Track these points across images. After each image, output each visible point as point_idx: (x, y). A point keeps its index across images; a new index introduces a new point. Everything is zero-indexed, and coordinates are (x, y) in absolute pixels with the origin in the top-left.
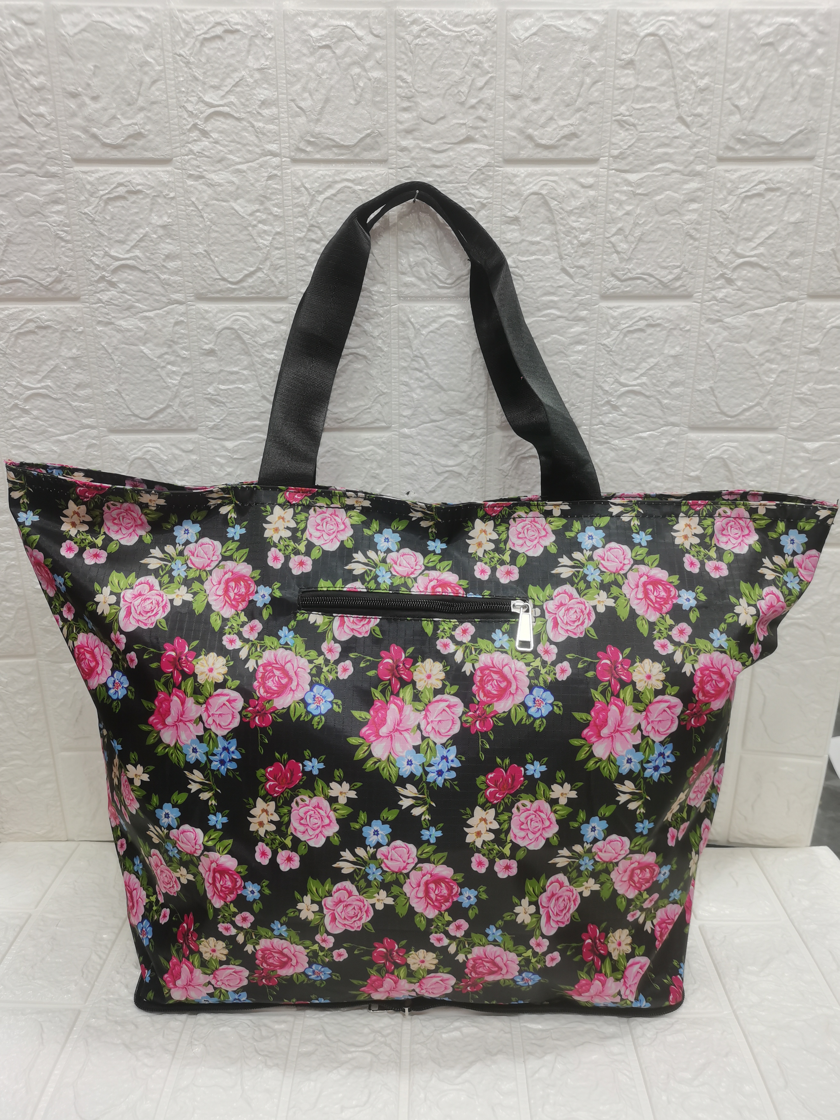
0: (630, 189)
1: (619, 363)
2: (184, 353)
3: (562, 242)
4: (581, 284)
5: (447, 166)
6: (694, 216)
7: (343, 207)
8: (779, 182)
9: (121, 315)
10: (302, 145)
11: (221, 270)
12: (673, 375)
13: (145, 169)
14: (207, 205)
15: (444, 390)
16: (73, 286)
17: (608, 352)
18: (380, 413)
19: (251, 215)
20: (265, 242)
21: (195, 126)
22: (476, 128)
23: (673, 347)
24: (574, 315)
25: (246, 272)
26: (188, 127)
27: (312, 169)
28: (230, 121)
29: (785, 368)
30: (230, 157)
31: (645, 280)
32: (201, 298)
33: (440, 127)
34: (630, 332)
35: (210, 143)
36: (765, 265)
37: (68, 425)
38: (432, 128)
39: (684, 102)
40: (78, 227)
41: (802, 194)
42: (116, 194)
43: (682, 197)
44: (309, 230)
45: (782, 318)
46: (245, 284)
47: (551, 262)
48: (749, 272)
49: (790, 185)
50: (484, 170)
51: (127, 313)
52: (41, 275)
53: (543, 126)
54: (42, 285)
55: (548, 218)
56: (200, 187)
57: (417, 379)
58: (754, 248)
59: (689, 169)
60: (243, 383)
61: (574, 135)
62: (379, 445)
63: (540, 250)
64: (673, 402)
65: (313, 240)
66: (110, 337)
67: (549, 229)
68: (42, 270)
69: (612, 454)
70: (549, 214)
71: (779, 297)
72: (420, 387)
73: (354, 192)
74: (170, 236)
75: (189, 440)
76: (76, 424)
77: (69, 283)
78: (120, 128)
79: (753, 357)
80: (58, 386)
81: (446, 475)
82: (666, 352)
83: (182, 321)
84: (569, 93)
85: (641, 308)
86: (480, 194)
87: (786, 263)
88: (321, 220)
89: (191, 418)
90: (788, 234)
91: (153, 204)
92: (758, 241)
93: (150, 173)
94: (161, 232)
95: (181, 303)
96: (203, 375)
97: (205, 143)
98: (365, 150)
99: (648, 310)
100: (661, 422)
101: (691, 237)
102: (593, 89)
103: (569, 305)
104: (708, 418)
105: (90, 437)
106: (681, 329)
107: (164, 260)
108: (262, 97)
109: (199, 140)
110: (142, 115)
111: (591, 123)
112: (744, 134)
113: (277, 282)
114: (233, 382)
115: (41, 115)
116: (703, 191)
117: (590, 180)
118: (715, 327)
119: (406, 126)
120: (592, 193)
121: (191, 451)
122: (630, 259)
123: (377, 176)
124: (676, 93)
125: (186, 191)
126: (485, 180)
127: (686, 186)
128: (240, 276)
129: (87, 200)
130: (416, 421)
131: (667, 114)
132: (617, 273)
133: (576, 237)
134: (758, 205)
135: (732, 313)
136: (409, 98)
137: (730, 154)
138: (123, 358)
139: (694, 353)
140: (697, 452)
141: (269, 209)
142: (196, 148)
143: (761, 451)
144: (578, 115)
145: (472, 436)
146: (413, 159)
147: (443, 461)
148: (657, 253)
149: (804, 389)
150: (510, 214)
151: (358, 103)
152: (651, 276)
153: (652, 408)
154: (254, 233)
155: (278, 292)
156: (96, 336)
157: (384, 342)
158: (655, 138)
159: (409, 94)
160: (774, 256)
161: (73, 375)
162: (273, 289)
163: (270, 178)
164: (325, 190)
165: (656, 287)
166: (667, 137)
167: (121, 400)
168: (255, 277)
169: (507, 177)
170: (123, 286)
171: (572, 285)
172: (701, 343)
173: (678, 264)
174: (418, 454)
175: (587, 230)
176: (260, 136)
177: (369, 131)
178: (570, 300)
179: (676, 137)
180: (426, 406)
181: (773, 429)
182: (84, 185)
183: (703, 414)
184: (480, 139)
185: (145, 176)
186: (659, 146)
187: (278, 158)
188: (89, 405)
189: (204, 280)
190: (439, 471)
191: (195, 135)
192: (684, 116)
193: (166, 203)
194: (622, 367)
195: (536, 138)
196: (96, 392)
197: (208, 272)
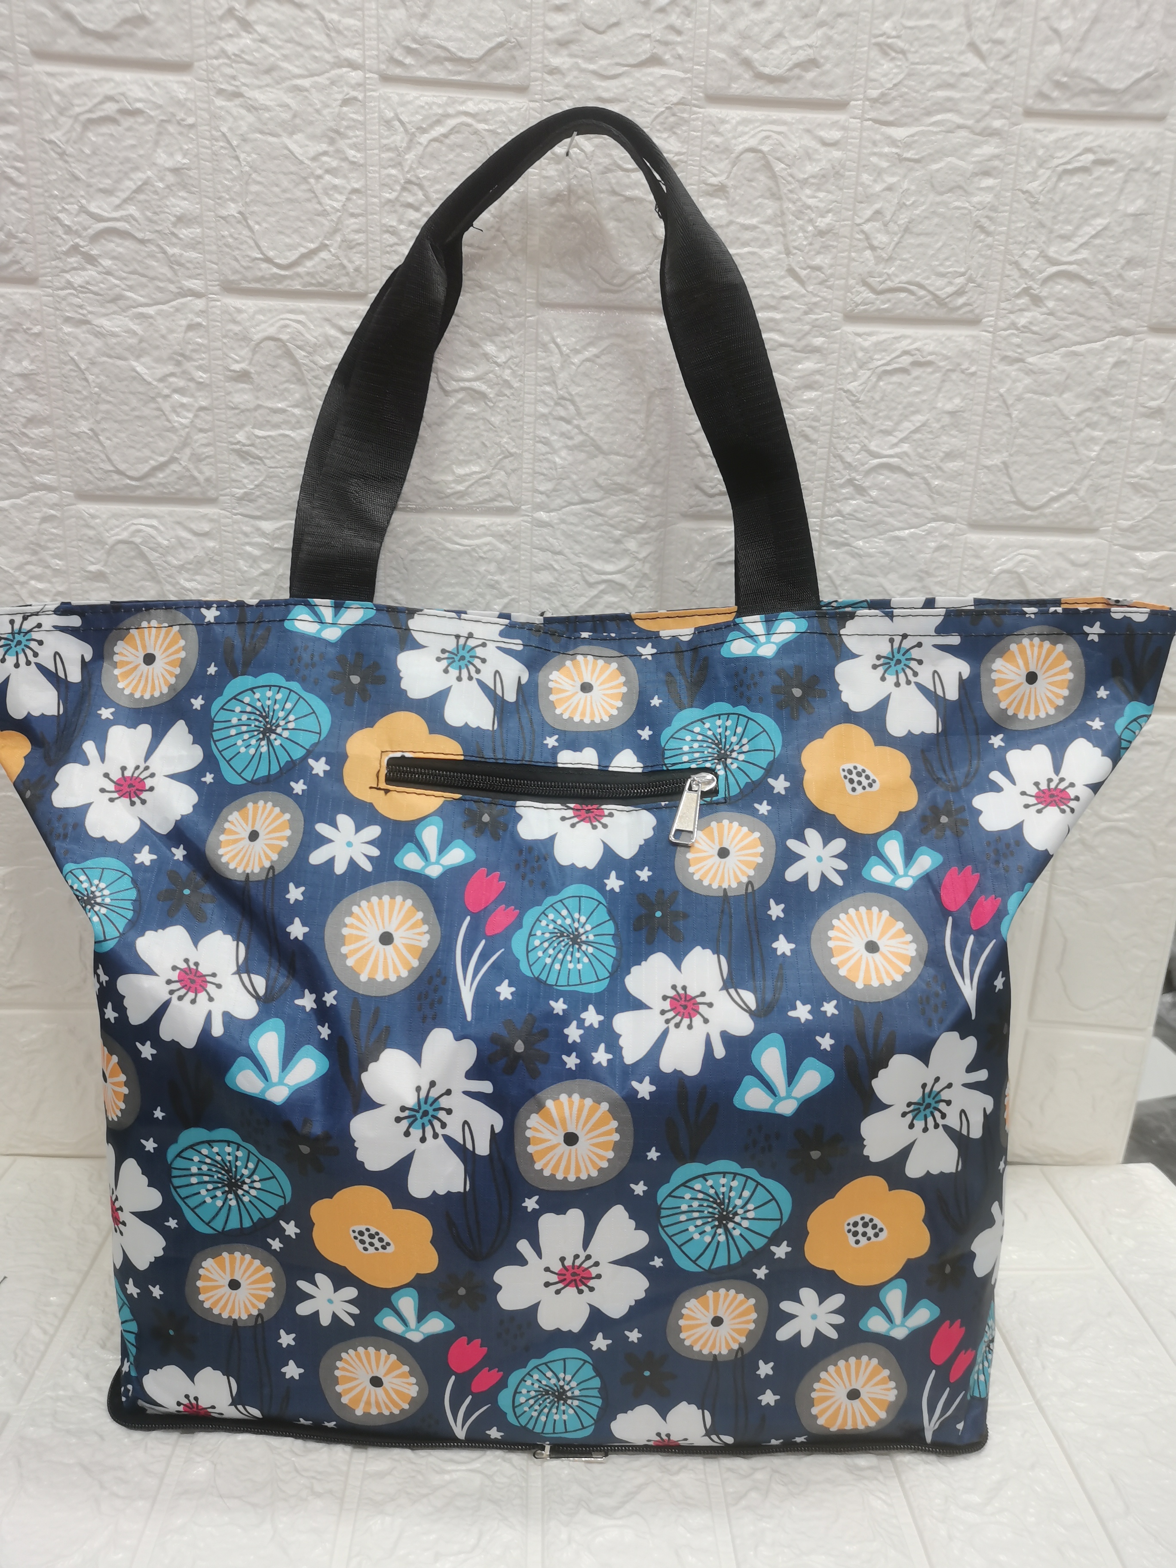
0: (894, 150)
1: (869, 420)
2: (201, 376)
3: (790, 227)
4: (816, 295)
5: (620, 101)
6: (988, 198)
7: (458, 155)
8: (1113, 151)
9: (103, 310)
10: (398, 54)
11: (264, 244)
12: (948, 442)
13: (149, 77)
14: (245, 140)
15: (603, 453)
16: (28, 259)
17: (854, 403)
18: (504, 485)
19: (314, 159)
20: (335, 204)
21: (231, 11)
22: (666, 43)
23: (951, 399)
24: (803, 343)
25: (303, 250)
26: (220, 12)
27: (411, 93)
29: (1114, 436)
30: (285, 65)
31: (911, 293)
32: (230, 288)
33: (612, 38)
34: (887, 373)
35: (254, 40)
36: (1089, 277)
37: (12, 484)
38: (599, 40)
39: (980, 20)
40: (37, 164)
41: (1147, 170)
42: (101, 114)
43: (971, 167)
44: (404, 189)
45: (1111, 360)
46: (300, 270)
47: (773, 259)
48: (1065, 287)
49: (1131, 156)
50: (676, 109)
51: (113, 307)
53: (767, 46)
55: (770, 189)
56: (235, 111)
57: (563, 434)
58: (1075, 251)
59: (982, 124)
60: (293, 428)
61: (812, 63)
62: (500, 537)
63: (755, 239)
64: (948, 484)
65: (410, 206)
66: (83, 344)
67: (770, 208)
69: (853, 563)
70: (771, 183)
71: (1107, 327)
72: (568, 447)
73: (476, 132)
74: (184, 186)
75: (204, 516)
76: (25, 482)
77: (22, 253)
78: (109, 7)
79: (1067, 418)
81: (602, 587)
82: (939, 405)
83: (199, 325)
85: (904, 337)
87: (1120, 276)
88: (422, 173)
89: (208, 480)
90: (1124, 232)
91: (159, 133)
92: (1080, 240)
93: (156, 84)
94: (171, 178)
95: (197, 295)
96: (230, 413)
97: (246, 40)
98: (494, 68)
99: (915, 340)
100: (928, 514)
101: (982, 229)
103: (798, 326)
104: (999, 510)
105: (46, 505)
106: (963, 372)
107: (175, 225)
109: (238, 36)
111: (839, 45)
112: (1065, 75)
113: (350, 268)
114: (276, 426)
116: (1002, 160)
117: (835, 135)
118: (1013, 370)
119: (558, 34)
120: (837, 154)
121: (206, 535)
122: (890, 259)
123: (512, 110)
124: (967, 6)
125: (214, 116)
126: (677, 125)
127: (977, 151)
128: (293, 256)
129: (54, 121)
130: (559, 501)
131: (953, 38)
132: (870, 280)
133: (811, 221)
134: (1081, 185)
135: (1038, 349)
137: (1043, 105)
138: (103, 378)
139: (980, 409)
140: (979, 563)
141: (343, 152)
142: (231, 48)
143: (1073, 563)
144: (820, 32)
145: (643, 528)
146: (567, 86)
147: (598, 565)
148: (931, 252)
149: (1140, 470)
150: (713, 180)
152: (921, 286)
153: (915, 492)
154: (318, 188)
155: (352, 285)
156: (62, 341)
157: (514, 373)
158: (933, 74)
160: (1103, 265)
161: (22, 403)
162: (344, 280)
163: (346, 102)
164: (432, 126)
165: (927, 304)
166: (951, 73)
167: (97, 446)
168: (316, 259)
169: (710, 123)
170: (107, 263)
171: (803, 296)
172: (992, 393)
173: (963, 270)
174: (560, 553)
175: (829, 211)
176: (333, 34)
177: (501, 39)
178: (799, 319)
179: (965, 75)
180: (574, 477)
181: (1091, 531)
182: (50, 95)
183: (991, 503)
184: (672, 61)
185: (149, 88)
186: (939, 87)
187: (360, 73)
188: (46, 452)
189: (236, 260)
190: (591, 580)
191: (230, 26)
192: (978, 42)
193: (181, 134)
194: (873, 427)
195: (757, 64)
196: (58, 431)
197: (244, 247)
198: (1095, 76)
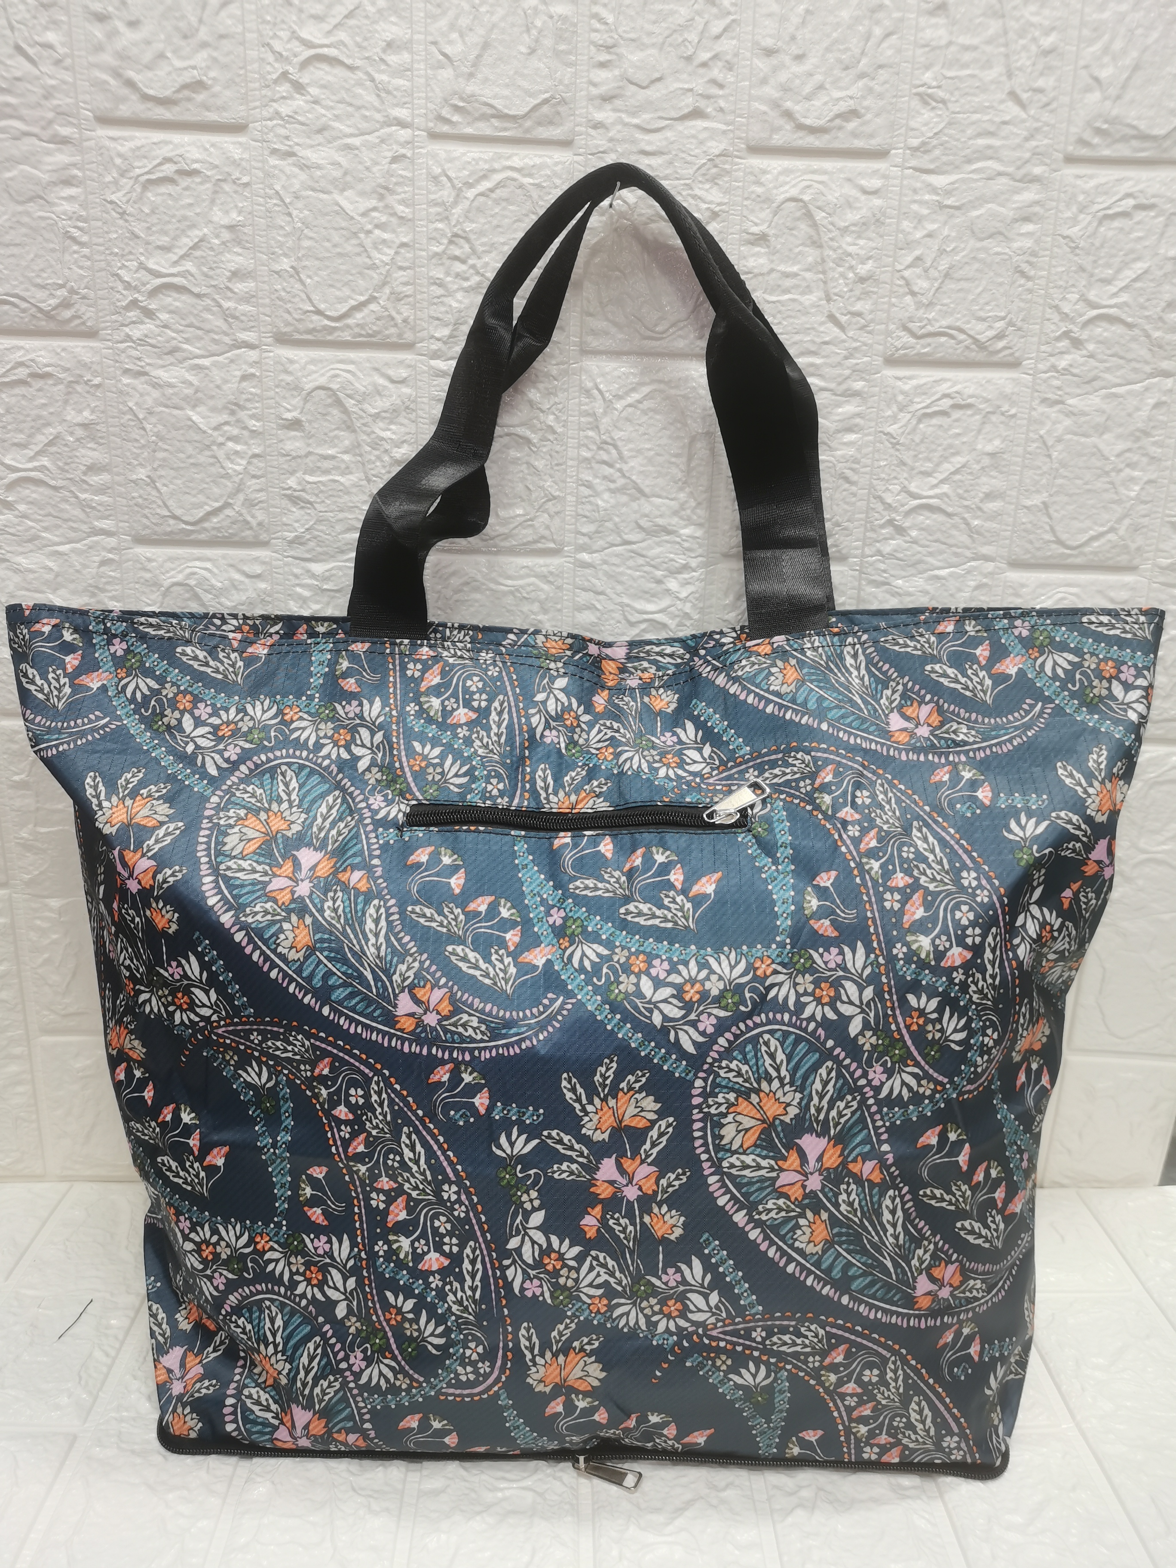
0: (935, 198)
1: (909, 462)
2: (254, 424)
3: (831, 274)
4: (856, 340)
5: (662, 153)
6: (1028, 243)
7: (504, 209)
8: (1154, 196)
9: (161, 362)
10: (446, 113)
11: (315, 297)
12: (988, 483)
13: (206, 138)
14: (298, 197)
15: (644, 495)
16: (89, 314)
17: (894, 445)
18: (548, 527)
19: (364, 215)
20: (384, 258)
21: (285, 75)
22: (708, 97)
23: (991, 440)
24: (844, 387)
25: (353, 303)
26: (274, 76)
27: (458, 150)
28: (339, 71)
29: (1153, 476)
30: (336, 125)
31: (951, 337)
32: (283, 339)
33: (654, 93)
34: (926, 415)
35: (307, 102)
36: (1130, 320)
37: (72, 529)
38: (642, 94)
39: (1020, 69)
40: (99, 224)
42: (161, 175)
43: (1011, 213)
44: (451, 242)
45: (1151, 401)
46: (350, 321)
47: (813, 306)
48: (1106, 330)
50: (717, 161)
51: (170, 359)
52: (40, 294)
53: (808, 98)
54: (40, 310)
55: (810, 237)
56: (288, 170)
57: (605, 478)
58: (1115, 295)
59: (1023, 171)
60: (343, 474)
61: (854, 113)
62: (543, 577)
63: (796, 286)
64: (988, 525)
65: (456, 258)
66: (142, 395)
67: (811, 255)
68: (43, 287)
70: (812, 232)
71: (1148, 369)
72: (611, 491)
73: (521, 186)
74: (239, 242)
75: (256, 559)
76: (84, 527)
77: (83, 309)
78: (169, 73)
79: (1107, 459)
80: (59, 468)
81: (643, 626)
82: (979, 447)
83: (253, 375)
84: (847, 49)
85: (944, 380)
86: (709, 198)
88: (469, 227)
89: (260, 524)
90: (1165, 275)
91: (216, 192)
92: (1120, 284)
93: (213, 145)
94: (226, 235)
95: (251, 346)
96: (282, 459)
97: (299, 102)
98: (540, 124)
100: (968, 553)
101: (1023, 274)
102: (885, 45)
103: (838, 371)
104: (1038, 549)
105: (104, 549)
107: (230, 279)
108: (389, 37)
109: (292, 98)
110: (204, 54)
111: (880, 96)
112: (1106, 122)
113: (399, 319)
114: (327, 472)
115: (49, 46)
116: (1042, 206)
117: (876, 183)
118: (1053, 412)
119: (602, 90)
120: (877, 202)
121: (258, 576)
122: (931, 304)
123: (556, 164)
124: (1007, 56)
125: (268, 175)
126: (718, 176)
127: (1017, 198)
128: (343, 308)
129: (116, 182)
130: (601, 543)
131: (993, 87)
132: (911, 325)
133: (851, 268)
134: (1121, 229)
135: (1079, 391)
136: (608, 48)
137: (1084, 152)
138: (160, 427)
139: (1020, 450)
140: (1018, 601)
141: (392, 208)
142: (284, 109)
143: (1113, 601)
144: (860, 84)
145: (686, 567)
146: (611, 140)
147: (640, 605)
148: (971, 297)
150: (755, 229)
151: (532, 51)
152: (961, 331)
153: (954, 532)
154: (368, 242)
155: (400, 336)
156: (121, 392)
157: (557, 418)
158: (973, 123)
159: (610, 42)
160: (1143, 307)
161: (83, 451)
162: (393, 330)
163: (395, 159)
164: (478, 181)
165: (967, 347)
166: (991, 121)
167: (154, 493)
168: (366, 311)
169: (751, 173)
170: (164, 316)
171: (844, 341)
172: (1031, 435)
173: (1003, 314)
174: (602, 593)
175: (869, 258)
176: (383, 95)
177: (547, 95)
178: (839, 364)
179: (1005, 123)
180: (617, 519)
181: (1131, 569)
182: (112, 159)
183: (1031, 542)
184: (714, 113)
185: (206, 150)
186: (979, 135)
187: (409, 131)
188: (105, 498)
189: (289, 313)
190: (633, 619)
191: (284, 89)
192: (1019, 91)
193: (236, 192)
194: (913, 469)
195: (797, 116)
196: (117, 478)
197: (296, 300)
198: (1135, 123)
